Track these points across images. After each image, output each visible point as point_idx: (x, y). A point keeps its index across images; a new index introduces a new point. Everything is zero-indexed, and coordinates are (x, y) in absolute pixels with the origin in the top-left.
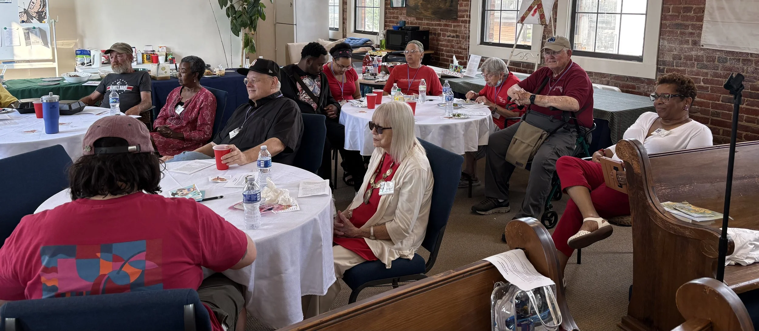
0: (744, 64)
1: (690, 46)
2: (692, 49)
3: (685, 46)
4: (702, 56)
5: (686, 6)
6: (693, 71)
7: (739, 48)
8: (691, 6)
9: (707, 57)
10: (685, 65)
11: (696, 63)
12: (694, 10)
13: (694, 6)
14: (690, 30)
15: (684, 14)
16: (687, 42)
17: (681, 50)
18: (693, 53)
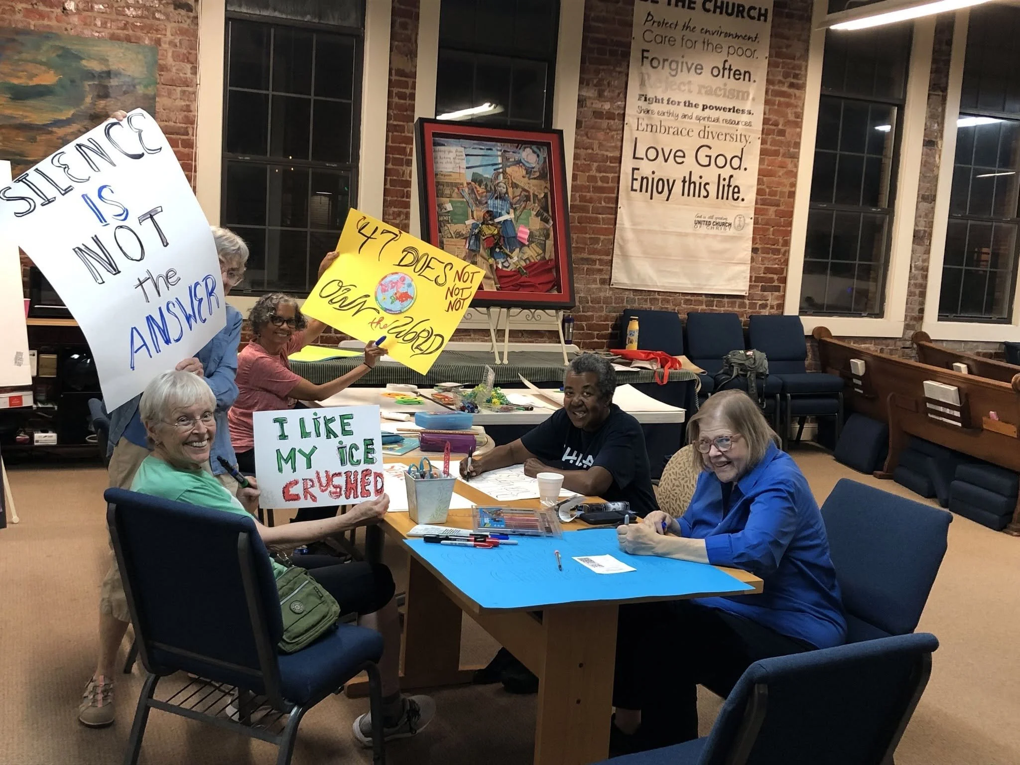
0: (652, 304)
1: (599, 286)
2: (600, 290)
3: (593, 286)
4: (611, 297)
5: (593, 236)
6: (601, 316)
7: (647, 286)
8: (599, 236)
9: (616, 299)
10: (593, 309)
11: (604, 306)
12: (602, 241)
13: (602, 237)
14: (597, 266)
15: (591, 246)
16: (595, 281)
17: (589, 290)
18: (602, 294)
